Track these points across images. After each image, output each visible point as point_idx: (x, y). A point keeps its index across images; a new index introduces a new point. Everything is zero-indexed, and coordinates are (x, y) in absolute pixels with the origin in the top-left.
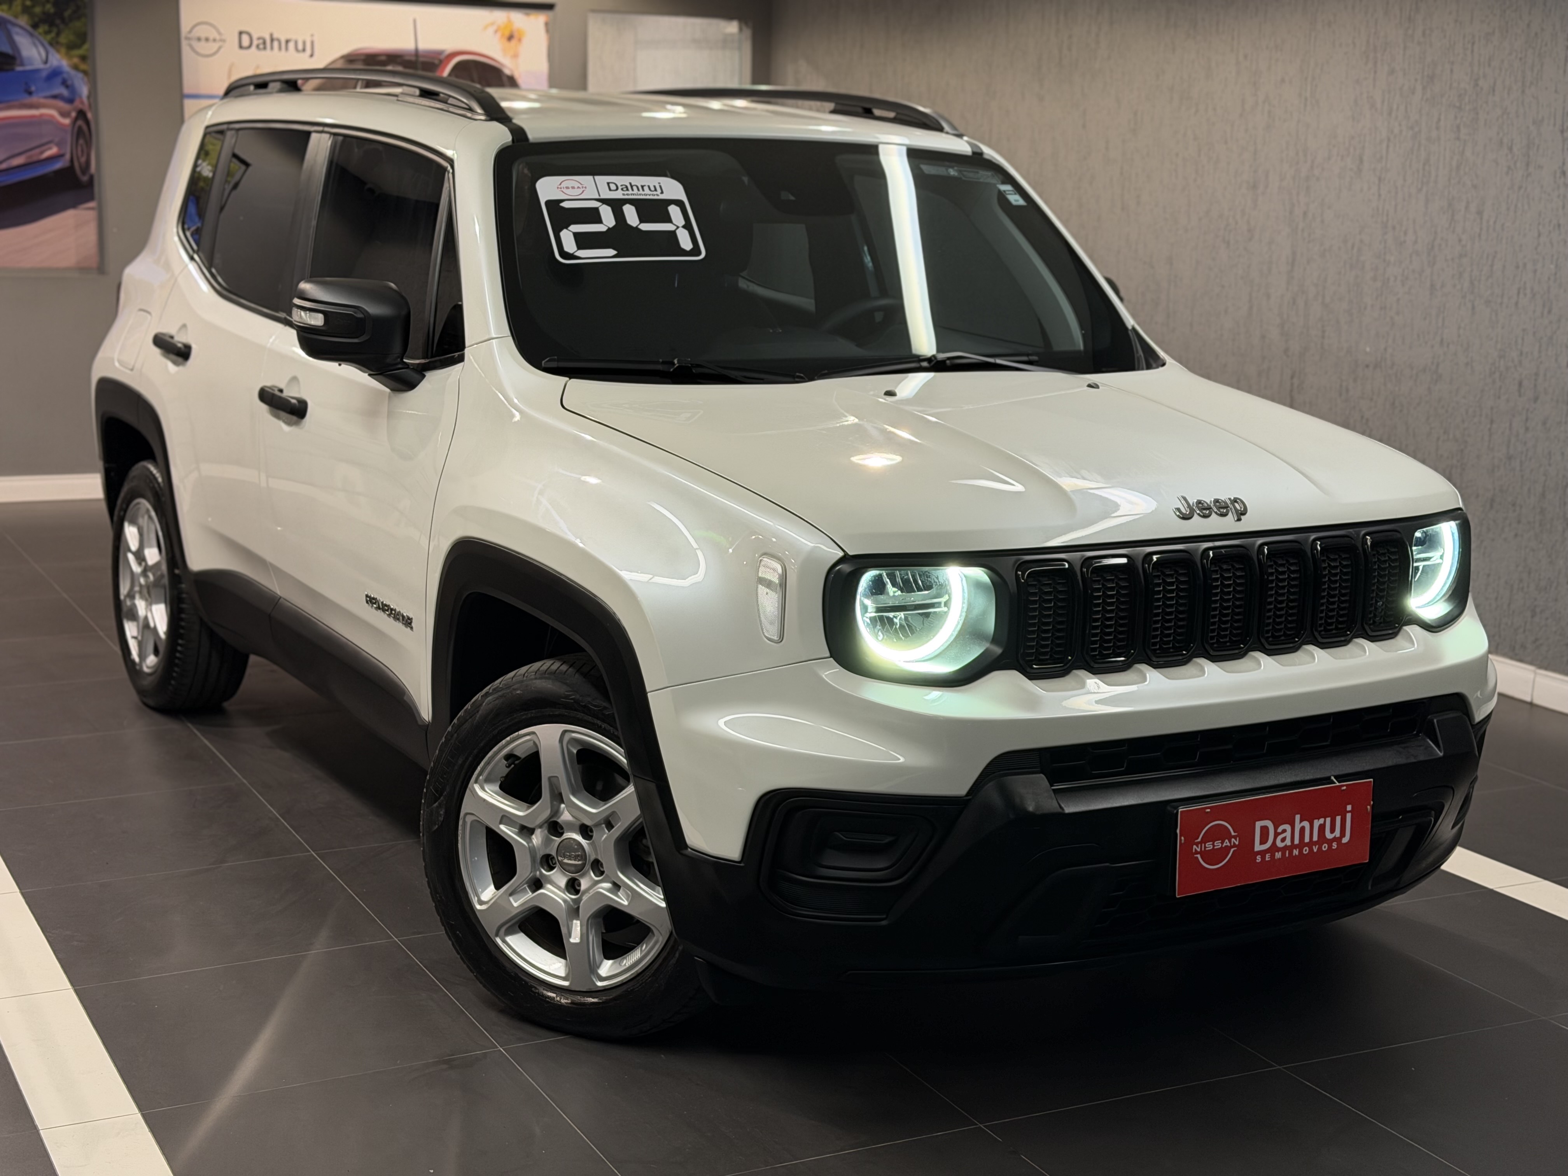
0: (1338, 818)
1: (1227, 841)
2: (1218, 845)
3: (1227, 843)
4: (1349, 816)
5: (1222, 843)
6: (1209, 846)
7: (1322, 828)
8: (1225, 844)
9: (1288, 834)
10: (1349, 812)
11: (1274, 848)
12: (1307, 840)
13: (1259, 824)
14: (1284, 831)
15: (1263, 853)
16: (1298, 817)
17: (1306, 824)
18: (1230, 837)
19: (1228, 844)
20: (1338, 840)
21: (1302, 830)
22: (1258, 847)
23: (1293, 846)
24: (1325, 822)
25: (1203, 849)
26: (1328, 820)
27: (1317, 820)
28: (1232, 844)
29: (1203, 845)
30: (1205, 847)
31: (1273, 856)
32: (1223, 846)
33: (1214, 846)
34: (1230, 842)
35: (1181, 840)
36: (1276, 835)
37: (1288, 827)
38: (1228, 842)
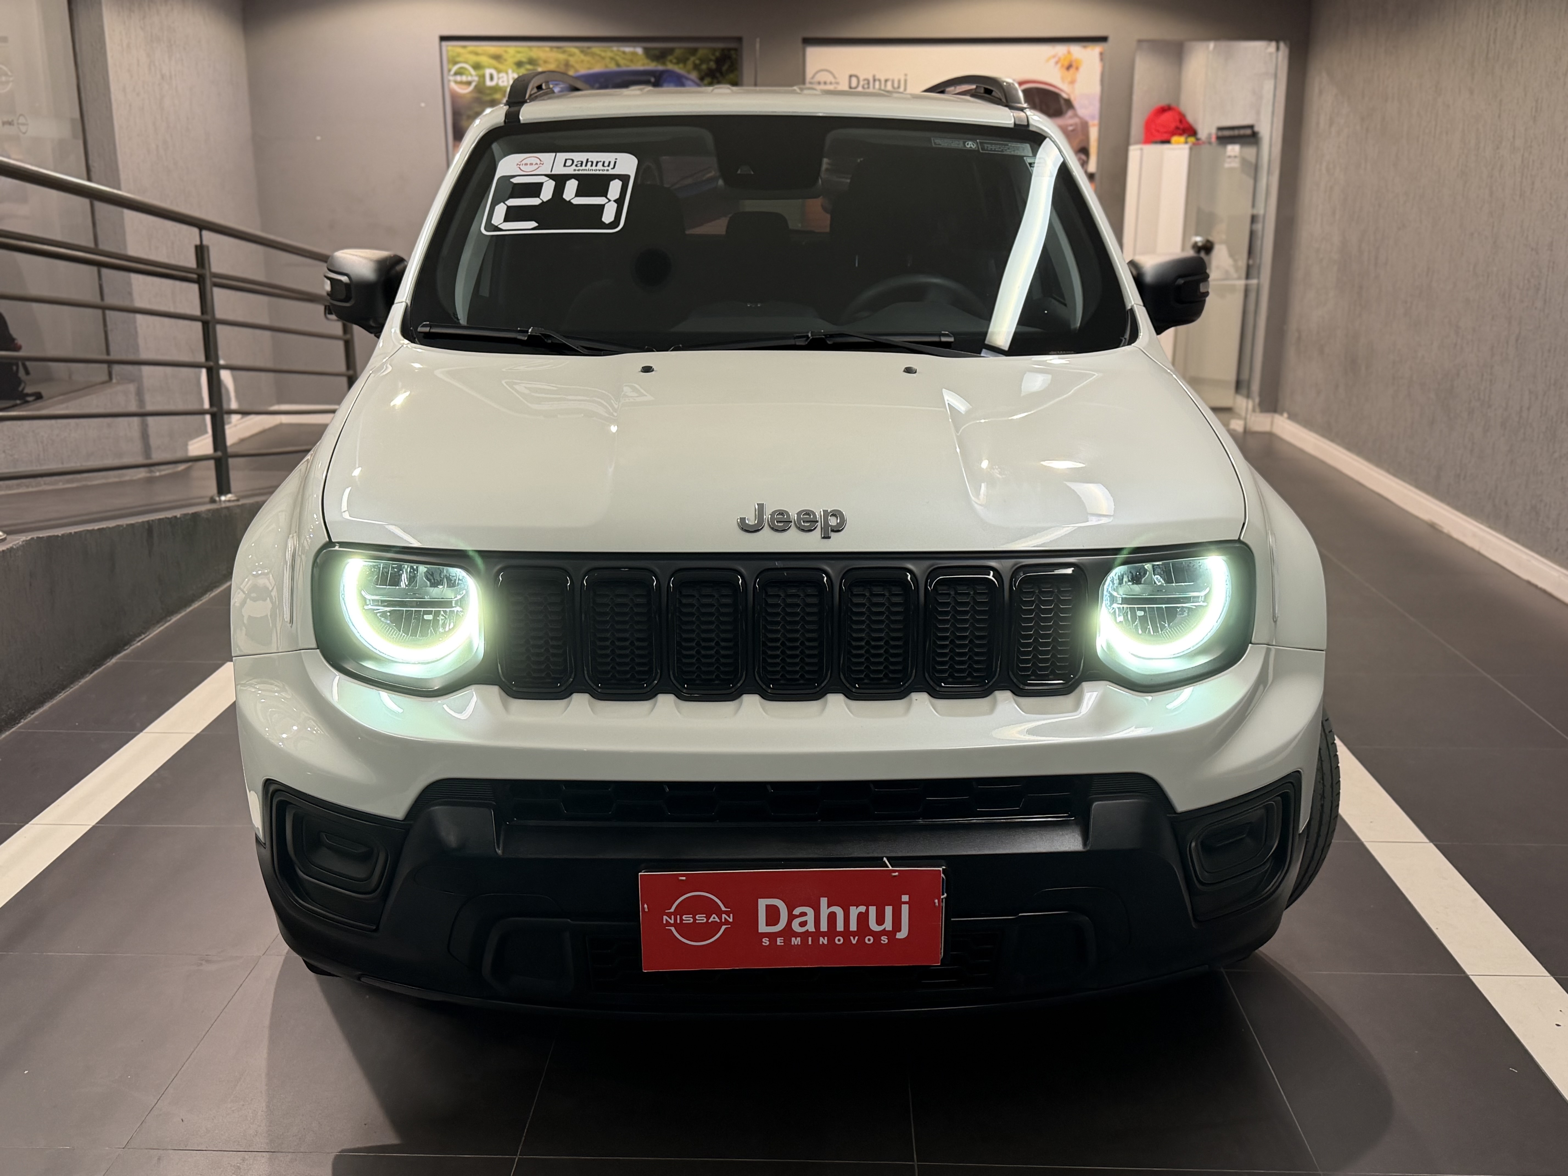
0: (889, 910)
1: (714, 915)
2: (701, 918)
3: (714, 918)
4: (905, 909)
5: (708, 918)
6: (688, 919)
7: (863, 918)
8: (711, 920)
9: (810, 917)
10: (905, 903)
11: (788, 932)
12: (840, 927)
13: (763, 903)
14: (803, 914)
15: (772, 936)
16: (824, 901)
17: (839, 911)
18: (719, 913)
19: (717, 919)
20: (891, 934)
21: (832, 917)
22: (763, 928)
23: (818, 933)
24: (867, 910)
25: (678, 922)
26: (873, 910)
27: (855, 907)
28: (723, 920)
29: (678, 916)
30: (681, 919)
31: (787, 941)
32: (710, 921)
33: (695, 919)
34: (720, 919)
35: (643, 908)
36: (791, 917)
37: (810, 911)
38: (716, 917)
